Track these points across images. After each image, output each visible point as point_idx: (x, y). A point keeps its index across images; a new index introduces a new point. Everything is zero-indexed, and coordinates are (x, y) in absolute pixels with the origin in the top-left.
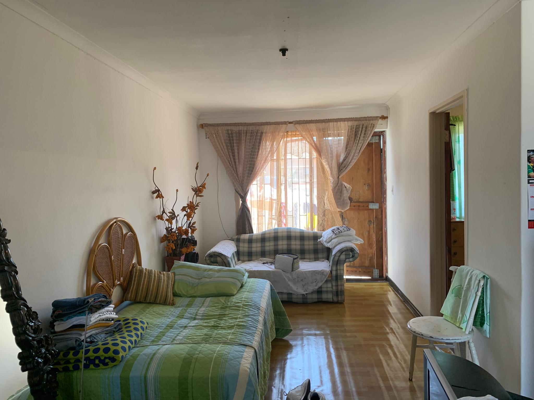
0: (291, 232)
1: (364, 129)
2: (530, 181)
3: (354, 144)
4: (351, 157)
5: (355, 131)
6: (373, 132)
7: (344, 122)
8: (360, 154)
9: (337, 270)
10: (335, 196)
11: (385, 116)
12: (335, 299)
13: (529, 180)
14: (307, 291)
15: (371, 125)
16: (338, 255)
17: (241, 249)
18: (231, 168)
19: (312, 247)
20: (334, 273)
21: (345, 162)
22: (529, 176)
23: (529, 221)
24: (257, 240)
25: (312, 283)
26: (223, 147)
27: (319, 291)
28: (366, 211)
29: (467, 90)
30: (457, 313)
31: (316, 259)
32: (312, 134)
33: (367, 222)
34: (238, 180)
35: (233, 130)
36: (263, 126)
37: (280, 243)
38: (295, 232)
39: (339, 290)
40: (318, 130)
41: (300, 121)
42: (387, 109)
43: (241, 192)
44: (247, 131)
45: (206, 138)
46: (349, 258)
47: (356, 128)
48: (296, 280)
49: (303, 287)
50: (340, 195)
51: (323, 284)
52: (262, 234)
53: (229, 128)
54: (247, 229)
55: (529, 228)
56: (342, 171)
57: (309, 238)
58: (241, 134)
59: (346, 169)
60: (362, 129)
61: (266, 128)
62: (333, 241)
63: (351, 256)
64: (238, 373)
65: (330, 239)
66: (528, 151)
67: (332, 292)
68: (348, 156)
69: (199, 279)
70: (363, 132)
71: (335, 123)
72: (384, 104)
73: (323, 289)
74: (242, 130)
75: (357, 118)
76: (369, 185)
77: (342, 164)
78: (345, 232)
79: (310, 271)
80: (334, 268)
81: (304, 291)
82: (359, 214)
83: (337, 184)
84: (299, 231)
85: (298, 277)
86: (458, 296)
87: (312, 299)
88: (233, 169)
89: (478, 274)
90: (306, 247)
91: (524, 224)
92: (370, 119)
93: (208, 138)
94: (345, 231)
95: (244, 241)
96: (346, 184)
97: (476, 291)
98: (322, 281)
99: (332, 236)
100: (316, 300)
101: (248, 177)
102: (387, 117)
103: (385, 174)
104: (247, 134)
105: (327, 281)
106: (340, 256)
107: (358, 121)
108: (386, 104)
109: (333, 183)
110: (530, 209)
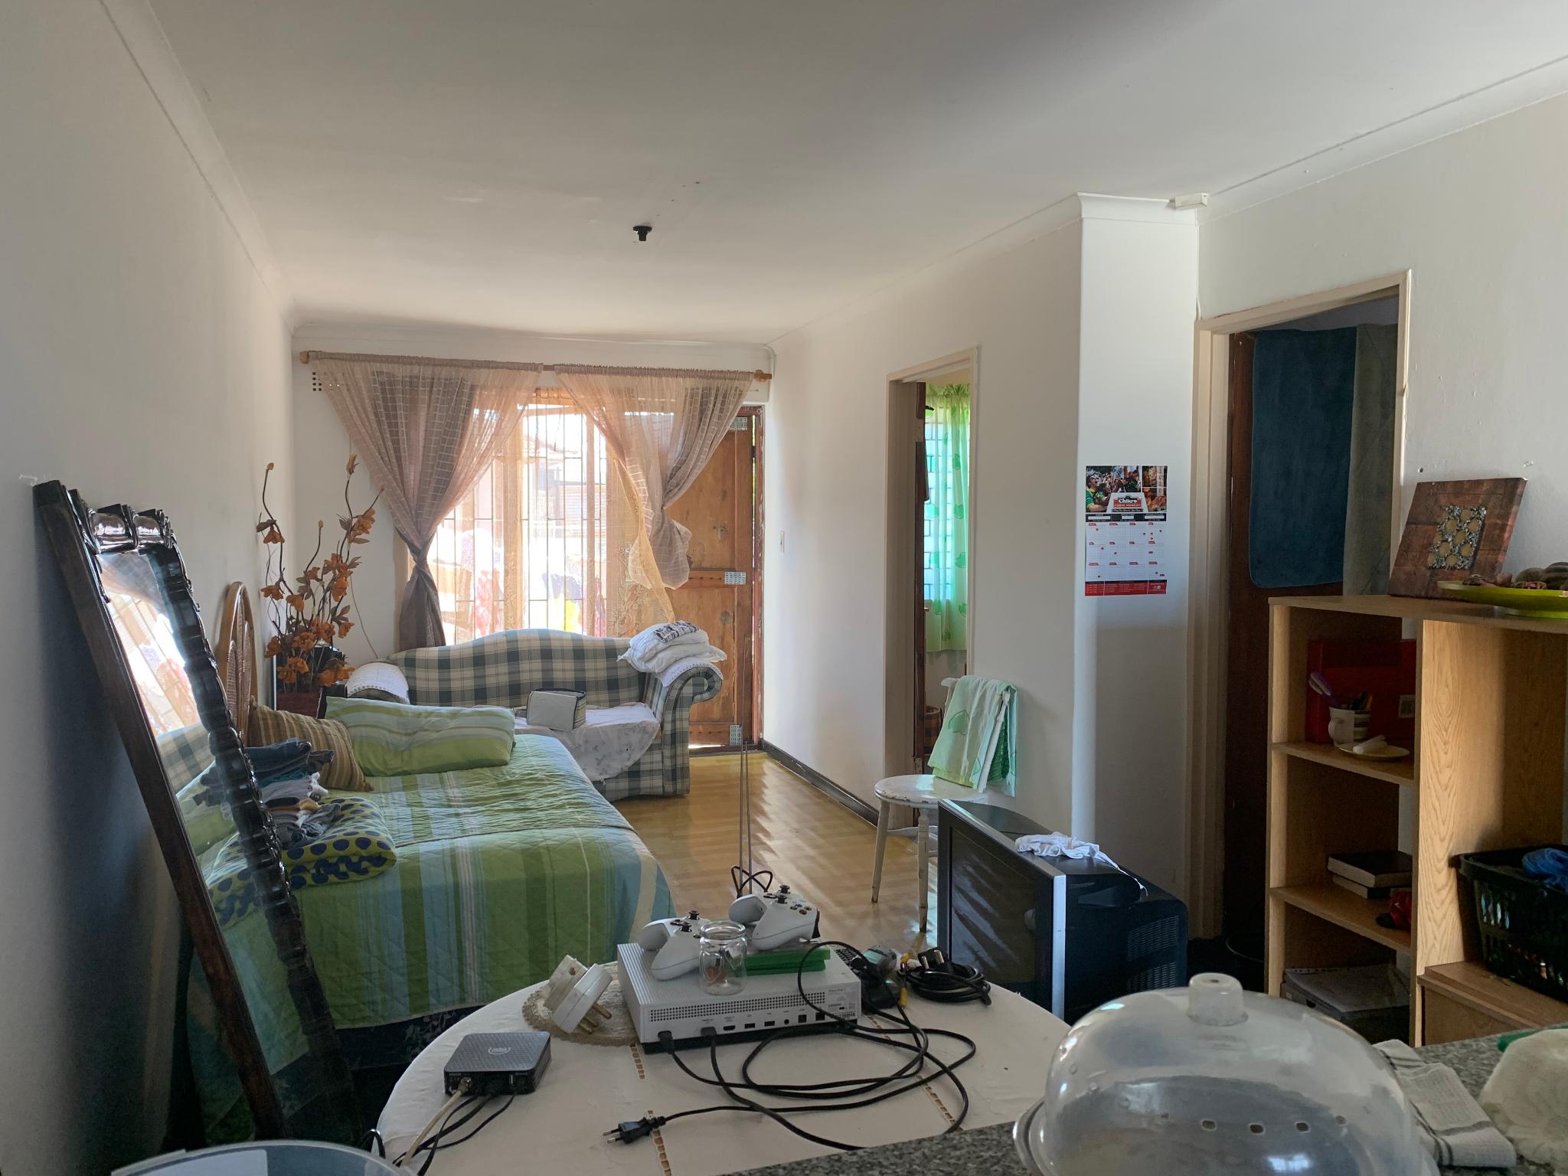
0: (550, 640)
1: (720, 398)
2: (1090, 518)
3: (700, 433)
4: (692, 463)
5: (702, 403)
6: (739, 407)
7: (675, 379)
8: (711, 454)
9: (674, 721)
10: (657, 553)
11: (765, 372)
12: (669, 788)
13: (1087, 516)
14: (606, 773)
15: (736, 390)
16: (678, 685)
17: (421, 685)
18: (388, 473)
19: (603, 675)
20: (668, 727)
21: (679, 474)
22: (1088, 510)
23: (1087, 583)
24: (462, 662)
25: (620, 752)
26: (367, 416)
27: (634, 773)
28: (716, 591)
29: (979, 348)
30: (959, 762)
31: (614, 703)
32: (601, 399)
33: (718, 615)
34: (407, 507)
35: (394, 375)
36: (476, 371)
37: (524, 666)
38: (561, 640)
39: (678, 766)
40: (616, 391)
41: (572, 365)
42: (770, 356)
43: (412, 538)
44: (433, 379)
45: (315, 390)
46: (701, 693)
47: (702, 395)
48: (583, 749)
49: (598, 764)
50: (670, 551)
51: (644, 755)
52: (474, 647)
53: (385, 368)
54: (430, 635)
55: (1086, 594)
56: (671, 495)
57: (595, 653)
58: (417, 387)
59: (679, 490)
60: (716, 398)
61: (483, 375)
62: (660, 655)
63: (706, 688)
64: (640, 862)
65: (654, 652)
66: (1087, 467)
67: (662, 772)
68: (685, 460)
69: (410, 735)
70: (718, 405)
71: (655, 380)
72: (765, 345)
73: (643, 768)
74: (421, 375)
75: (705, 371)
76: (724, 529)
77: (671, 478)
78: (687, 635)
79: (614, 726)
80: (669, 717)
81: (601, 774)
82: (701, 597)
83: (662, 526)
84: (569, 637)
85: (586, 742)
86: (960, 730)
87: (617, 791)
88: (394, 477)
89: (996, 685)
90: (590, 675)
91: (1080, 588)
92: (733, 376)
93: (320, 390)
94: (685, 633)
95: (427, 664)
96: (678, 525)
97: (996, 714)
98: (643, 748)
99: (658, 644)
100: (626, 794)
101: (434, 498)
102: (769, 376)
103: (761, 506)
104: (432, 387)
105: (651, 749)
106: (681, 689)
107: (708, 378)
108: (769, 345)
109: (653, 521)
110: (1088, 563)
